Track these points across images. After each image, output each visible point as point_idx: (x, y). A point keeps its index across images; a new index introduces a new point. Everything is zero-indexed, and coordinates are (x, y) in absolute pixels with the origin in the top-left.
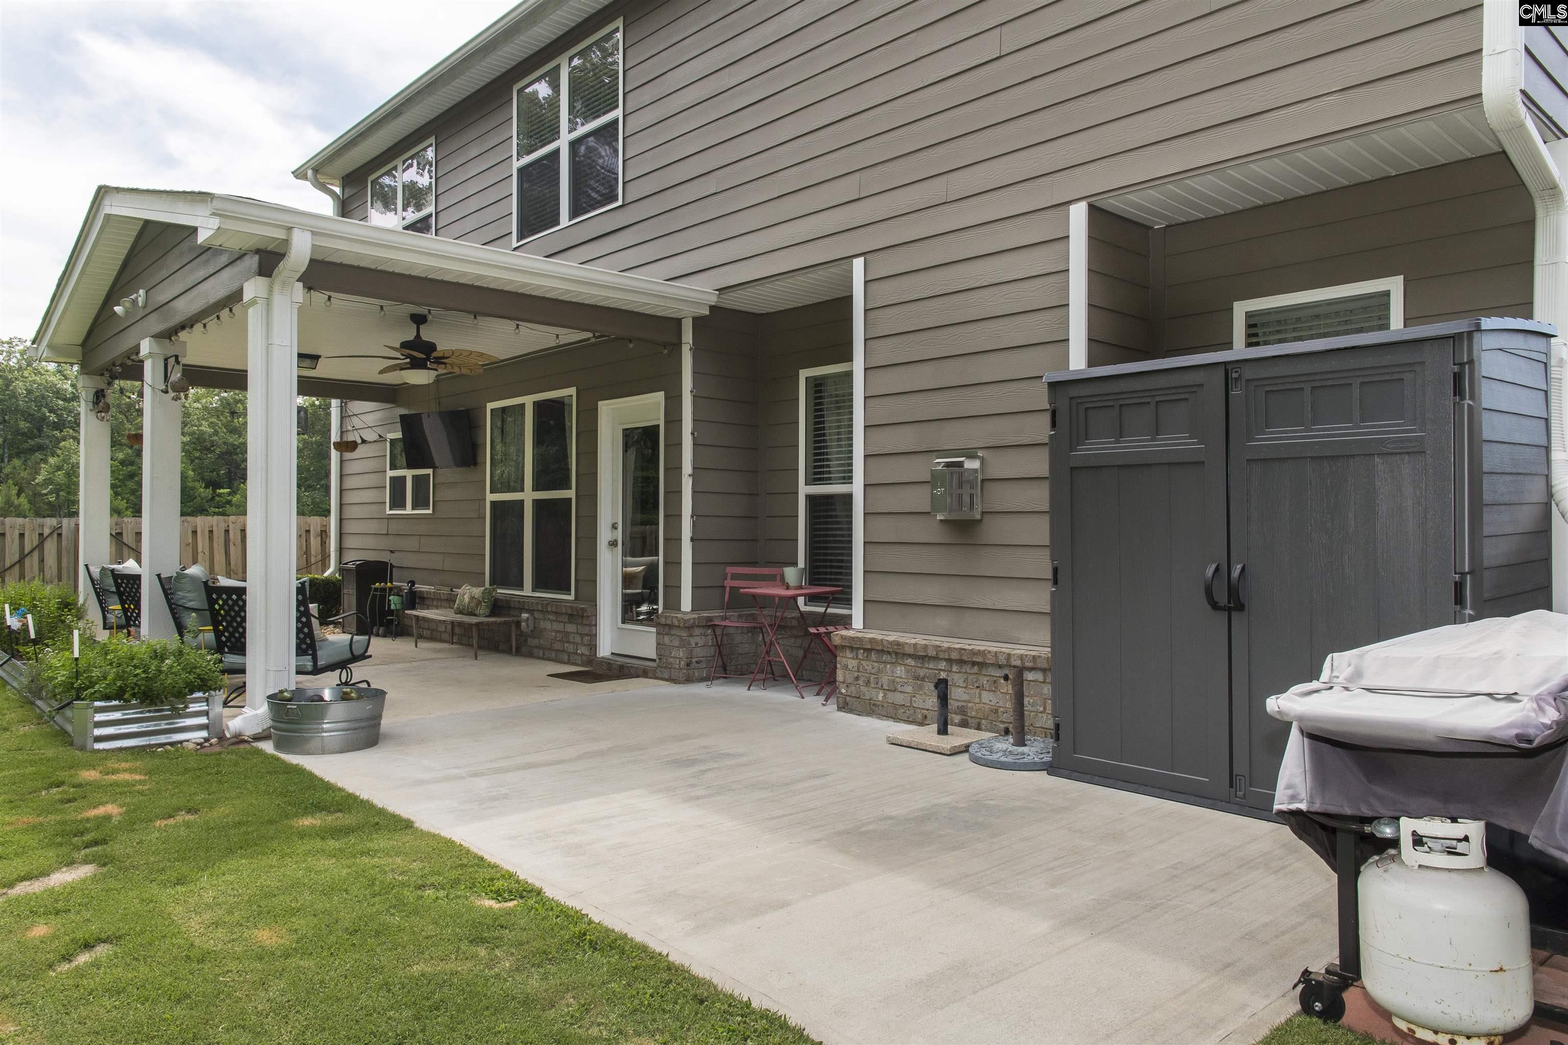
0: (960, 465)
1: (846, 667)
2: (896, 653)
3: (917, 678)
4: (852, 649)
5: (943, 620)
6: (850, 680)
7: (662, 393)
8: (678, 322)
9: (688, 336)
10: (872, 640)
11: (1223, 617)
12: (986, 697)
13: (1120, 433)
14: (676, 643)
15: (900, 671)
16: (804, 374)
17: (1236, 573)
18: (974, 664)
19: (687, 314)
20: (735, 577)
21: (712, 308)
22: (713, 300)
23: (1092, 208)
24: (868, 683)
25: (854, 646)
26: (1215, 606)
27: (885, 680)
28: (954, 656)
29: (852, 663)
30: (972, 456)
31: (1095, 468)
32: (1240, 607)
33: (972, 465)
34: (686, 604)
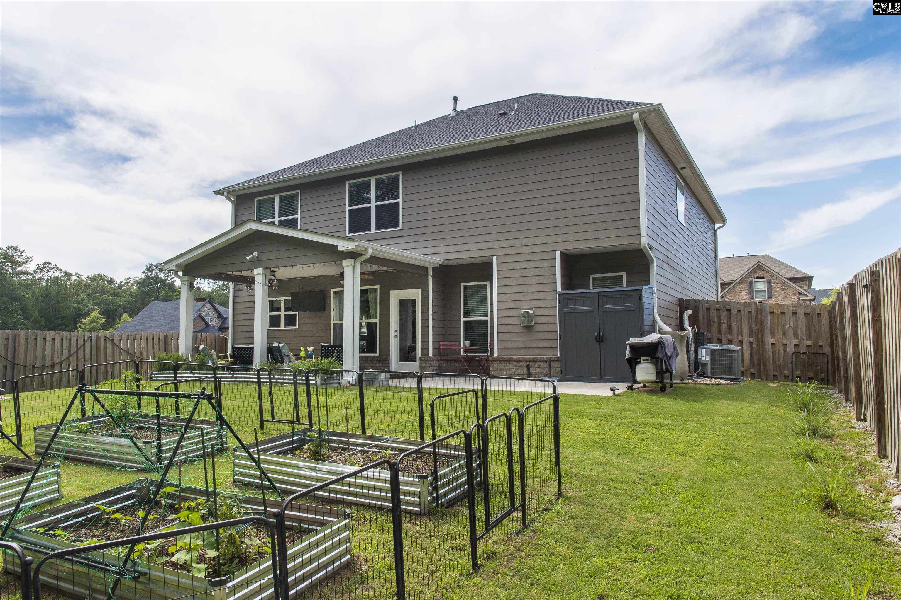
0: (528, 312)
1: (494, 366)
2: (511, 361)
3: (516, 367)
4: (495, 361)
5: (523, 351)
6: (495, 369)
7: (420, 289)
8: (427, 268)
9: (430, 272)
10: (502, 358)
11: (598, 343)
12: (537, 369)
13: (575, 306)
14: (429, 365)
15: (511, 365)
16: (462, 285)
17: (601, 334)
18: (533, 361)
19: (430, 266)
20: (443, 345)
21: (440, 265)
22: (441, 263)
23: (561, 252)
24: (501, 370)
25: (496, 360)
26: (597, 341)
27: (506, 368)
28: (528, 360)
29: (495, 365)
30: (531, 310)
31: (570, 313)
32: (602, 341)
33: (531, 312)
34: (431, 353)
